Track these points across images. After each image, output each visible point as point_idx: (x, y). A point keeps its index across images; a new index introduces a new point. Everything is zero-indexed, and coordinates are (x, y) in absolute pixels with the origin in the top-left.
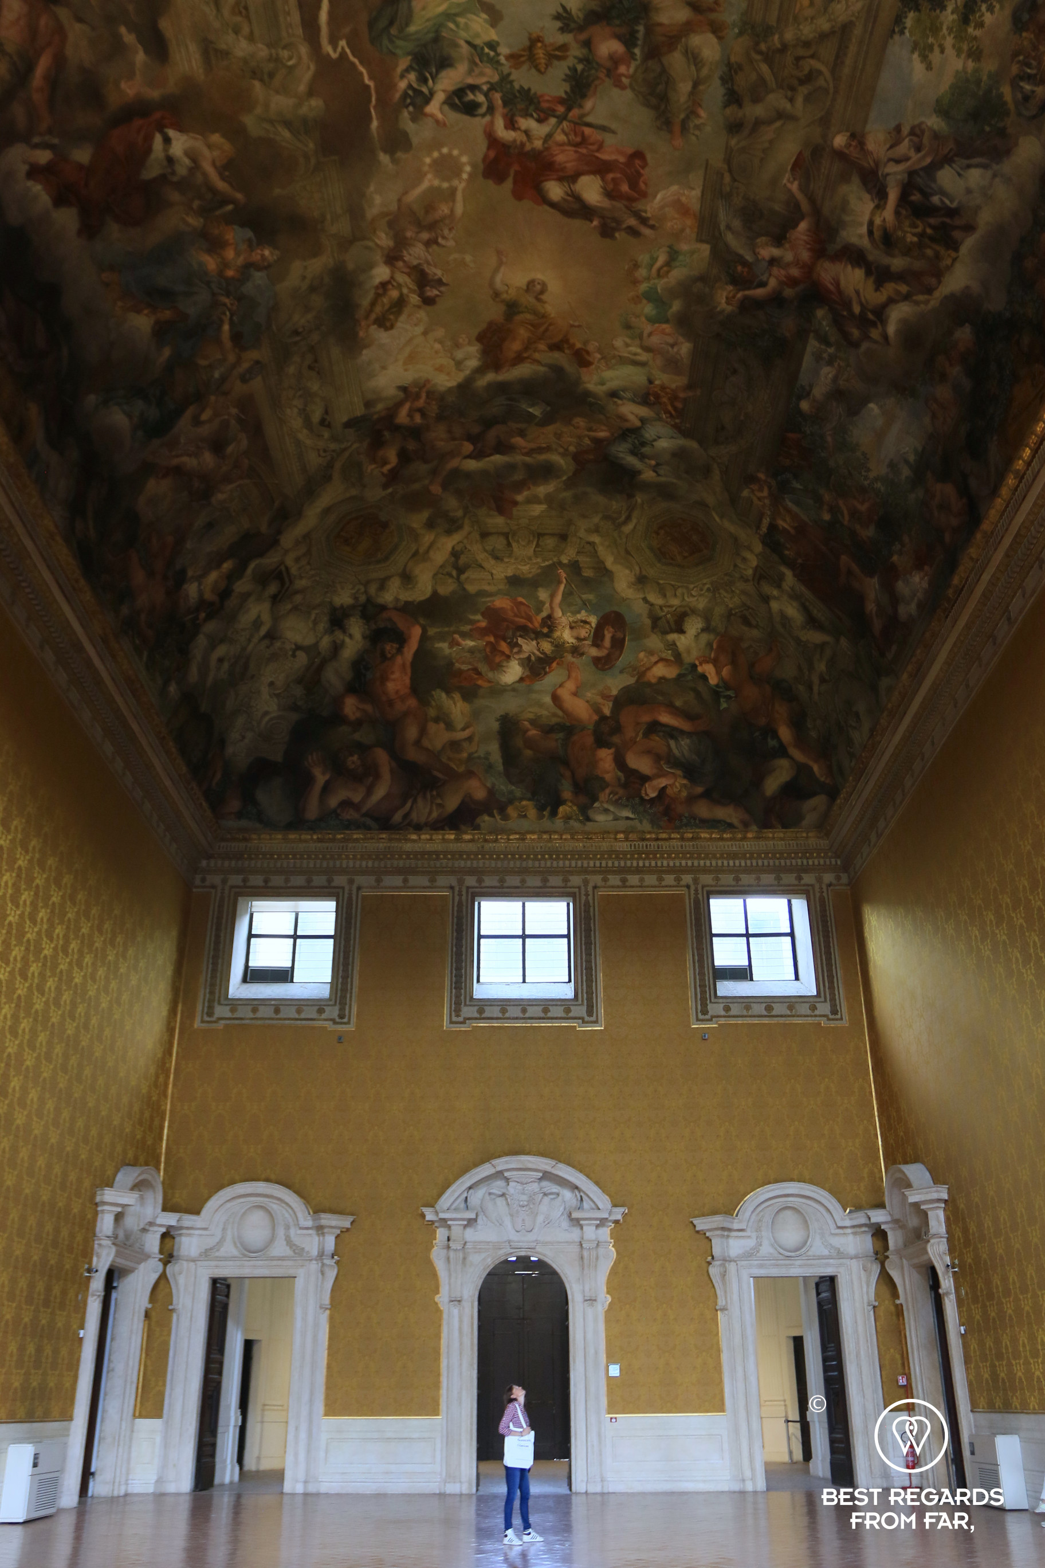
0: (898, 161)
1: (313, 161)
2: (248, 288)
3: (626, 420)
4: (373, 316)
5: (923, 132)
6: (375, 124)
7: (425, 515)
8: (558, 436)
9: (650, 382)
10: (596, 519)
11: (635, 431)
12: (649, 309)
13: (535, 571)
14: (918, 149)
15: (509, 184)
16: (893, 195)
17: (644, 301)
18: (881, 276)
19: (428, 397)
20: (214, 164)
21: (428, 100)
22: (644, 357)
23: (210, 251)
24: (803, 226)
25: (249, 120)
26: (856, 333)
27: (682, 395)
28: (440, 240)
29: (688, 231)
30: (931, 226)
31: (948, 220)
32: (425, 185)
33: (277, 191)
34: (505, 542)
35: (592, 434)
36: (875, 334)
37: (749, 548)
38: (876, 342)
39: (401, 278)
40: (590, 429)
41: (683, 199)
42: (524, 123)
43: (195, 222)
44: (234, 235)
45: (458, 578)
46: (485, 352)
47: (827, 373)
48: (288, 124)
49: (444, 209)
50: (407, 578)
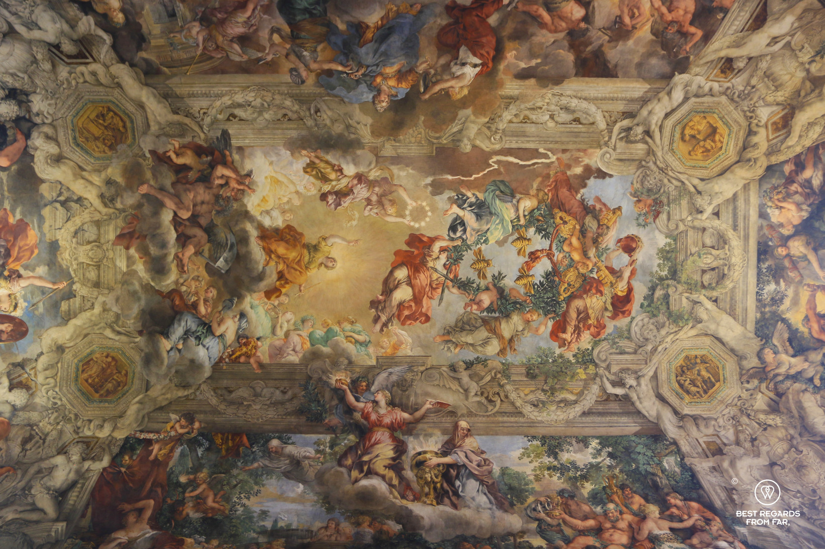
0: (466, 457)
1: (435, 141)
2: (363, 87)
3: (219, 325)
4: (317, 161)
5: (488, 465)
6: (450, 177)
7: (119, 179)
8: (196, 279)
9: (258, 339)
10: (115, 309)
11: (209, 331)
12: (320, 333)
13: (64, 264)
14: (479, 465)
15: (405, 248)
16: (448, 460)
17: (325, 330)
18: (396, 466)
19: (239, 190)
20: (452, 87)
21: (460, 206)
22: (280, 333)
23: (399, 71)
24: (406, 415)
25: (469, 111)
26: (349, 462)
27: (252, 360)
28: (370, 207)
29: (383, 351)
30: (442, 485)
31: (451, 493)
32: (409, 201)
33: (422, 118)
34: (91, 239)
35: (202, 302)
36: (355, 474)
37: (115, 428)
38: (350, 476)
39: (344, 182)
40: (206, 301)
41: (404, 346)
42: (443, 257)
43: (421, 68)
44: (404, 88)
45: (56, 201)
46: (277, 230)
47: (310, 451)
48: (460, 131)
49: (391, 210)
50: (58, 159)
